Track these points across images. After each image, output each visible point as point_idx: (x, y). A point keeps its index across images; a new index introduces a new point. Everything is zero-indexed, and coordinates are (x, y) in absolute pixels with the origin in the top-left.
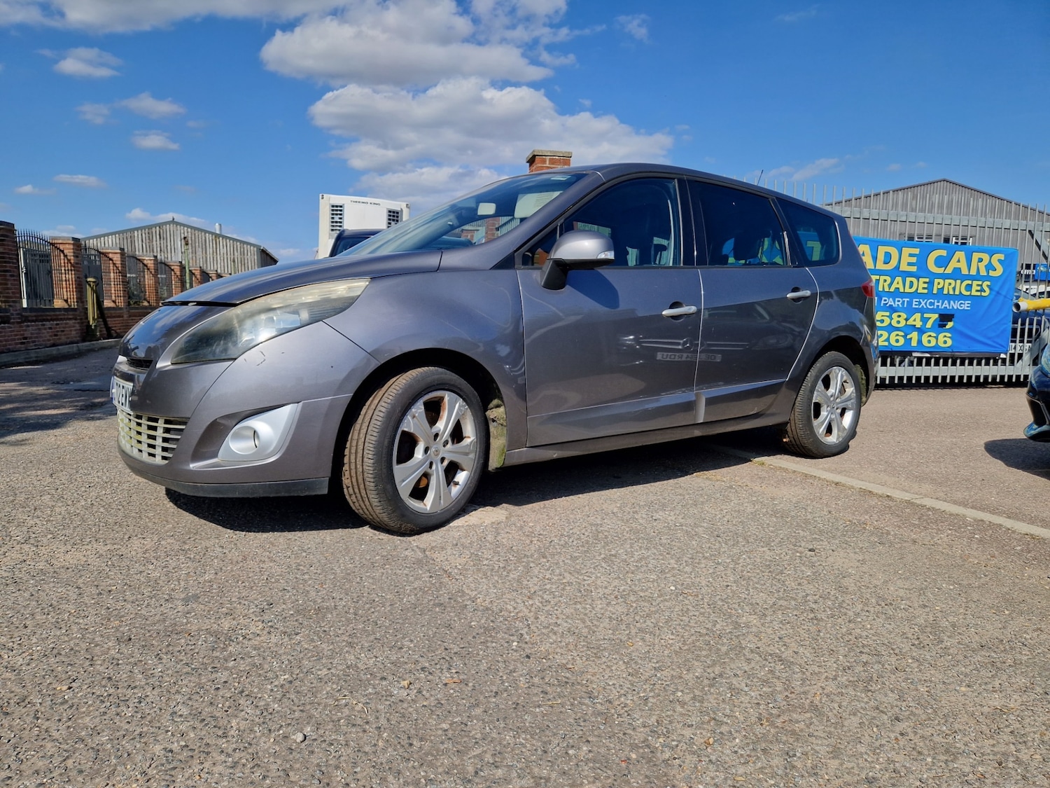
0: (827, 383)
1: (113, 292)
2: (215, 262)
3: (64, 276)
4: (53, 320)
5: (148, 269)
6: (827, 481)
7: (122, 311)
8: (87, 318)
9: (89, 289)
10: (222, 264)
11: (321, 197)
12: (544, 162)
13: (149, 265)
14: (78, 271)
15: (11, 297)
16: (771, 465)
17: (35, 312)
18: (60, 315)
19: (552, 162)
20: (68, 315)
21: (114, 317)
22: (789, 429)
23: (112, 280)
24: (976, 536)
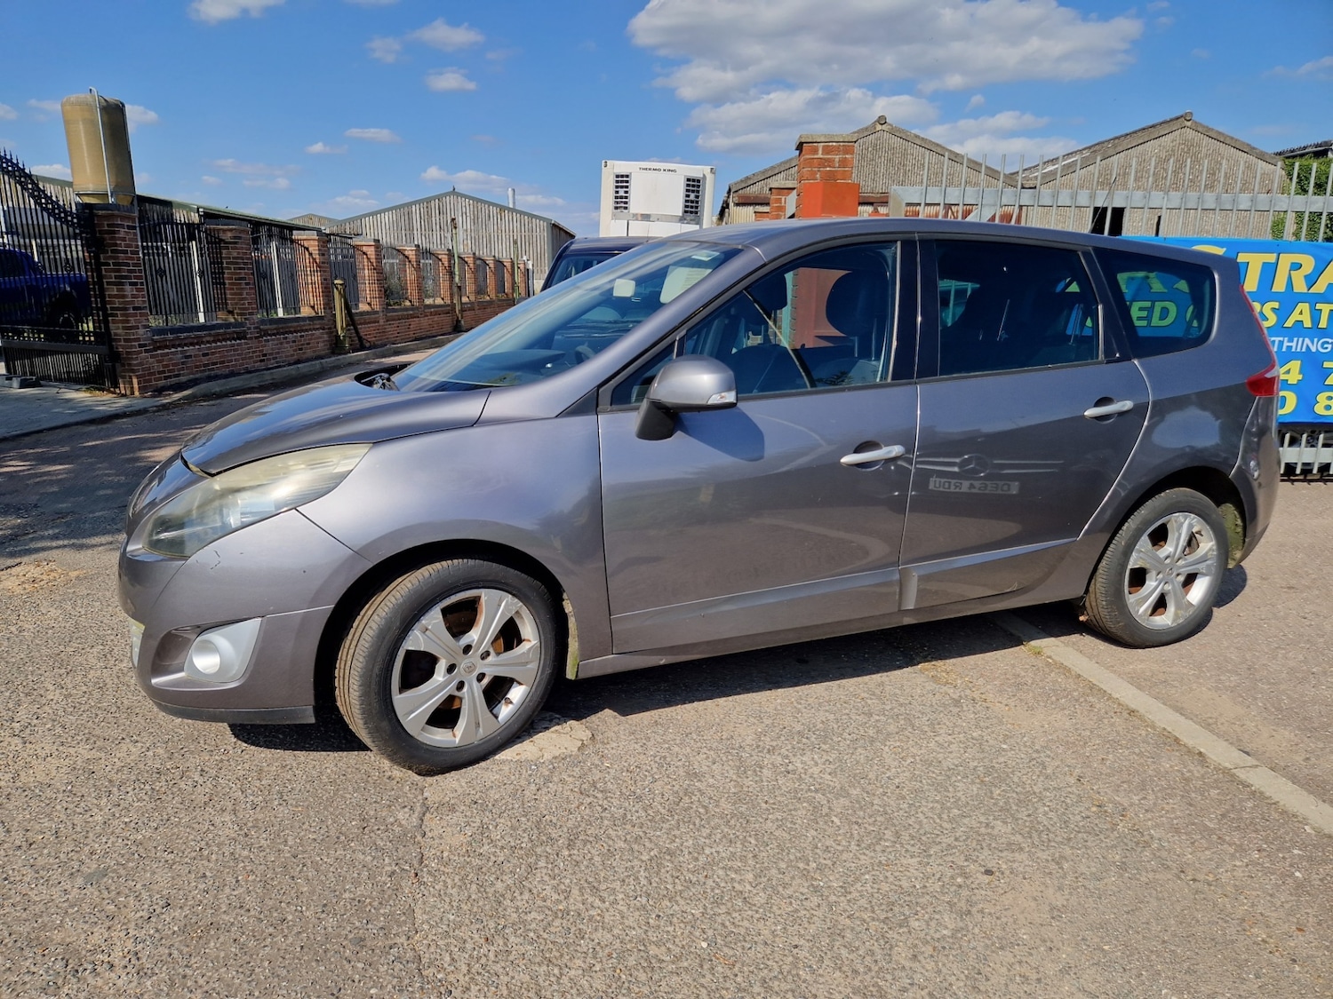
0: (1160, 536)
1: (368, 292)
2: (500, 242)
3: (309, 278)
4: (299, 331)
5: (410, 262)
6: (1119, 704)
7: (377, 315)
8: (335, 327)
9: (336, 293)
10: (508, 244)
11: (603, 164)
12: (815, 151)
13: (410, 257)
14: (325, 271)
15: (248, 309)
16: (1050, 657)
17: (276, 324)
18: (304, 325)
19: (827, 150)
20: (313, 324)
21: (369, 323)
22: (1087, 604)
23: (367, 278)
24: (1297, 874)
